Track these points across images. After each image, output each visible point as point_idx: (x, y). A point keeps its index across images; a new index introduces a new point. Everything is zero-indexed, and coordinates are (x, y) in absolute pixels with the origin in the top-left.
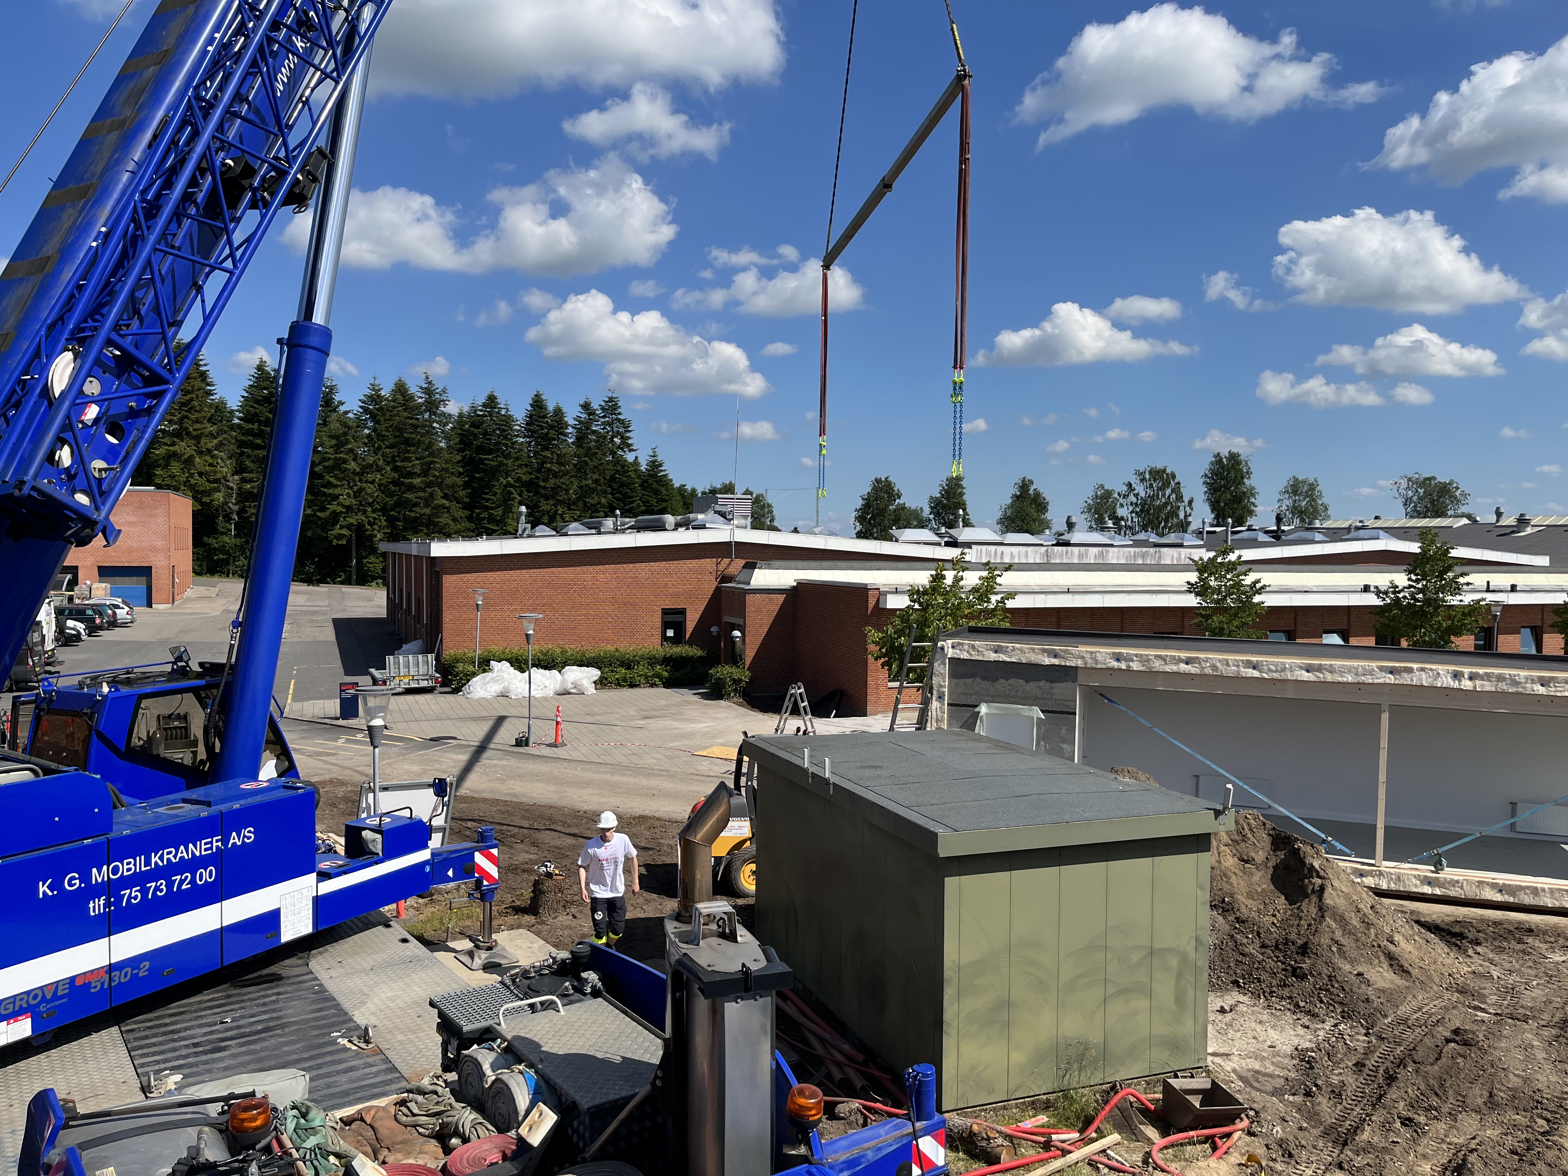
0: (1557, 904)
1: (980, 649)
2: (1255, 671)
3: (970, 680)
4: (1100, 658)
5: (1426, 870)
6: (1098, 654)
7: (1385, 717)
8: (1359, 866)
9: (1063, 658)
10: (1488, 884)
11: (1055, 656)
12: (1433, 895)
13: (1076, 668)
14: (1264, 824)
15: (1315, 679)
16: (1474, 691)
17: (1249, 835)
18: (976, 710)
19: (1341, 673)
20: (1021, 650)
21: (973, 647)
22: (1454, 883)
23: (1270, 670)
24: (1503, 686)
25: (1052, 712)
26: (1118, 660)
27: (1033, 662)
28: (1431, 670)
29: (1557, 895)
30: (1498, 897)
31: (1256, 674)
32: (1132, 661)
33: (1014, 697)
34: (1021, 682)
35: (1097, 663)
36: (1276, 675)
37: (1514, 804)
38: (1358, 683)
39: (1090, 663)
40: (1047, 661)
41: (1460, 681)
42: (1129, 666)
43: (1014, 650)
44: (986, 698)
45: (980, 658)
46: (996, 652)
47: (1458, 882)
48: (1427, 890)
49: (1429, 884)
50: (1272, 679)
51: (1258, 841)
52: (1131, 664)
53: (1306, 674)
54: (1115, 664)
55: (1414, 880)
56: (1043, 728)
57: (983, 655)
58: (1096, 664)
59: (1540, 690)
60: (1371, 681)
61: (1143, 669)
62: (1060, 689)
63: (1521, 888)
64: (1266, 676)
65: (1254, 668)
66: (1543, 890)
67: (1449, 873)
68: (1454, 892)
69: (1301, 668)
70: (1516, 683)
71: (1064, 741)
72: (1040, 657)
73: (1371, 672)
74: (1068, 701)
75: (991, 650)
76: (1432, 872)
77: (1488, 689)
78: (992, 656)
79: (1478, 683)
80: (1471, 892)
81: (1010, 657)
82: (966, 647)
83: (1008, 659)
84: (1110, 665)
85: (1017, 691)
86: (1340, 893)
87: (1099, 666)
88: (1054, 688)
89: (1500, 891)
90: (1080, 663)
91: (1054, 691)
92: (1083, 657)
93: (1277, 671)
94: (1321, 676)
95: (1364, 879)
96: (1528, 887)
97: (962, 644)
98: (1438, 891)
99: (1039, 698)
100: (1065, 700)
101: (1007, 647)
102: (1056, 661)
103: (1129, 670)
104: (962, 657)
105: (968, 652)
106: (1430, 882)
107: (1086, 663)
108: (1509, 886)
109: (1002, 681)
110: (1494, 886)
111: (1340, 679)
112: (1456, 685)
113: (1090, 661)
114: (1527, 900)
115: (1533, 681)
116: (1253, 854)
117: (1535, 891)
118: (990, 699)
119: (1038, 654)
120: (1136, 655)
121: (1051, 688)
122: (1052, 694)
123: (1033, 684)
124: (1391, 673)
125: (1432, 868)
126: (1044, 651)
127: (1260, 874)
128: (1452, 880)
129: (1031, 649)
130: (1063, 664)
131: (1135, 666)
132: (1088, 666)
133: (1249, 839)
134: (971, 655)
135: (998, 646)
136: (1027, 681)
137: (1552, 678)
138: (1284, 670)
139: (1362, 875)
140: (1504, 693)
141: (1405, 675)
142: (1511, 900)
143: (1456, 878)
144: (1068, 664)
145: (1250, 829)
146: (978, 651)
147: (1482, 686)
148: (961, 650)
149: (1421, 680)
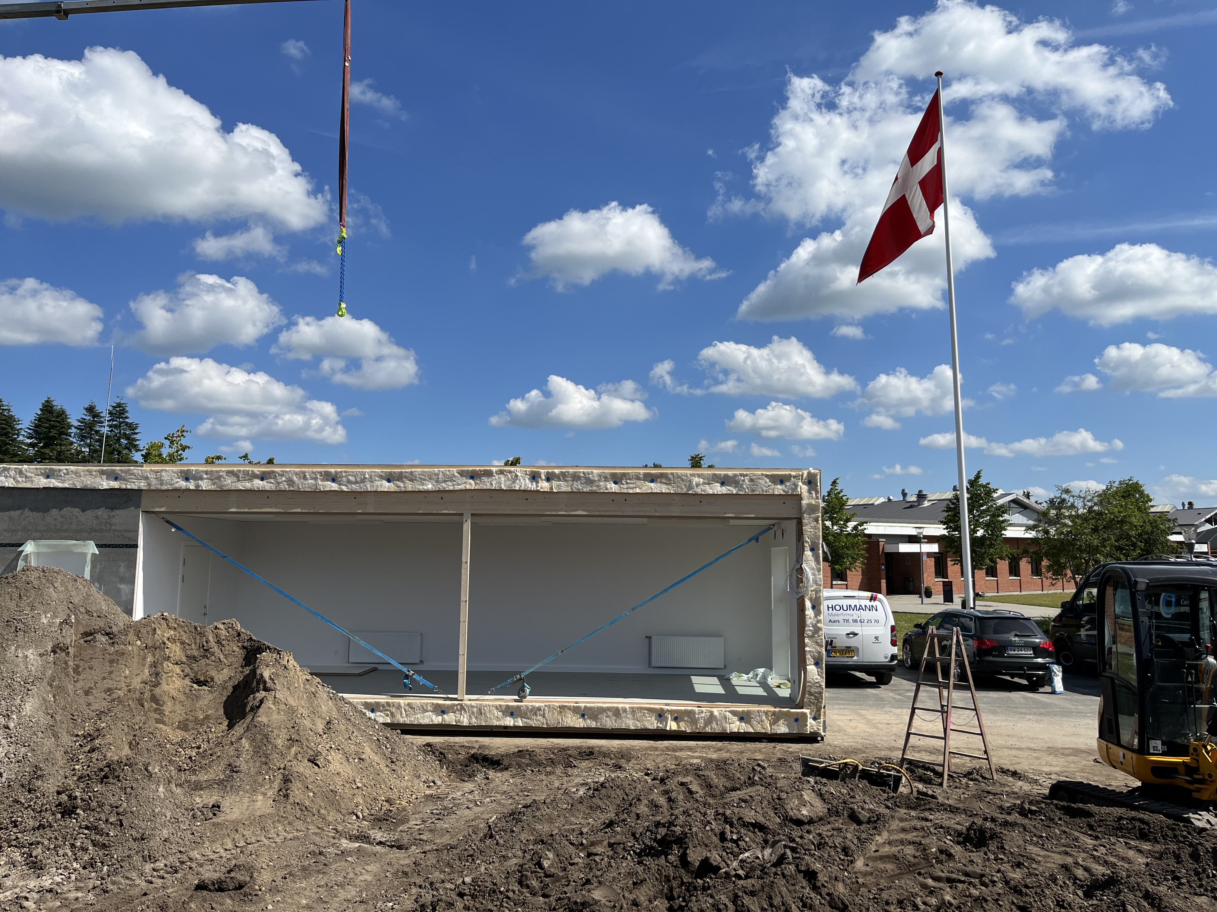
0: (639, 725)
1: (28, 474)
2: (333, 484)
3: (18, 513)
4: (165, 476)
5: (509, 700)
6: (164, 474)
7: (467, 527)
8: (441, 702)
9: (124, 480)
10: (569, 708)
11: (116, 479)
12: (515, 727)
13: (140, 491)
15: (397, 489)
16: (551, 492)
18: (20, 549)
19: (422, 481)
20: (76, 473)
21: (21, 472)
22: (536, 711)
23: (349, 482)
24: (578, 486)
25: (109, 546)
26: (187, 479)
27: (89, 487)
28: (510, 472)
29: (639, 715)
30: (580, 723)
32: (202, 479)
33: (66, 531)
34: (76, 511)
35: (162, 483)
36: (355, 487)
37: (649, 638)
38: (439, 491)
39: (155, 485)
40: (106, 484)
41: (537, 482)
42: (198, 486)
43: (68, 474)
44: (34, 534)
45: (28, 485)
46: (48, 477)
47: (539, 709)
48: (509, 722)
49: (512, 714)
50: (352, 492)
52: (200, 482)
53: (387, 484)
54: (183, 484)
55: (495, 712)
56: (99, 566)
57: (32, 481)
58: (162, 484)
59: (613, 487)
60: (451, 488)
61: (213, 487)
62: (120, 516)
63: (602, 710)
64: (344, 488)
65: (333, 480)
66: (625, 710)
67: (532, 701)
68: (536, 722)
69: (381, 477)
70: (590, 482)
71: (122, 580)
72: (98, 480)
73: (451, 478)
74: (129, 531)
75: (42, 474)
76: (516, 701)
77: (564, 489)
78: (43, 482)
79: (555, 483)
80: (552, 720)
81: (63, 482)
82: (12, 473)
83: (60, 485)
84: (177, 485)
85: (71, 523)
87: (165, 487)
88: (113, 516)
89: (583, 716)
90: (143, 485)
91: (114, 521)
92: (147, 478)
93: (356, 482)
94: (402, 485)
95: (445, 716)
96: (609, 709)
97: (8, 470)
98: (520, 723)
99: (96, 531)
100: (126, 531)
101: (60, 470)
102: (115, 484)
103: (198, 491)
104: (7, 485)
105: (14, 479)
106: (511, 712)
107: (149, 485)
108: (591, 708)
109: (54, 512)
110: (576, 710)
111: (421, 488)
112: (532, 486)
113: (154, 482)
114: (609, 723)
115: (606, 479)
116: (213, 673)
117: (617, 712)
118: (38, 534)
119: (96, 477)
120: (206, 473)
121: (110, 517)
122: (110, 524)
123: (89, 513)
124: (472, 478)
125: (517, 697)
126: (102, 473)
127: (211, 697)
128: (534, 707)
129: (88, 471)
130: (124, 487)
131: (205, 485)
132: (153, 488)
133: (213, 654)
134: (18, 482)
135: (50, 469)
136: (83, 510)
137: (624, 475)
138: (363, 480)
139: (443, 712)
140: (579, 493)
141: (485, 479)
142: (593, 724)
143: (537, 705)
144: (129, 487)
145: (219, 642)
146: (26, 477)
147: (559, 486)
148: (6, 477)
149: (500, 483)
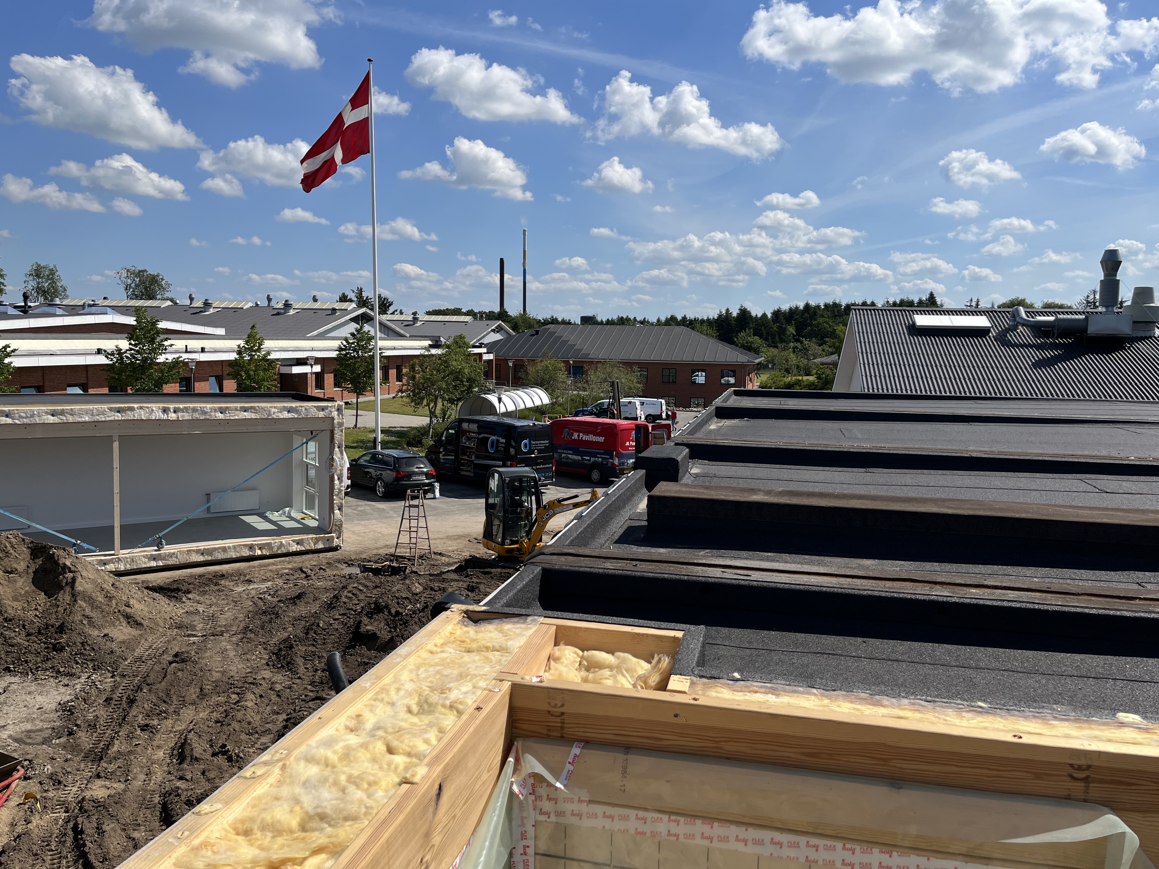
0: (238, 555)
2: (7, 419)
5: (151, 550)
7: (116, 445)
8: (103, 558)
10: (194, 551)
12: (157, 566)
14: (24, 540)
15: (60, 421)
16: (178, 420)
17: (12, 551)
19: (80, 415)
22: (171, 555)
23: (21, 417)
24: (196, 416)
28: (147, 408)
29: (238, 549)
30: (201, 559)
31: (9, 421)
36: (26, 421)
37: (208, 495)
38: (94, 422)
41: (168, 414)
47: (174, 554)
48: (153, 564)
49: (154, 559)
50: (24, 424)
51: (19, 555)
53: (52, 418)
55: (144, 560)
59: (220, 416)
60: (103, 419)
63: (215, 549)
64: (17, 422)
65: (7, 416)
66: (229, 547)
67: (168, 549)
68: (171, 562)
69: (47, 413)
70: (205, 413)
73: (103, 413)
76: (156, 551)
77: (187, 418)
79: (180, 414)
80: (183, 559)
86: (88, 580)
89: (202, 554)
93: (27, 417)
94: (64, 418)
95: (107, 566)
96: (219, 548)
98: (161, 563)
106: (154, 558)
108: (208, 549)
110: (198, 551)
111: (80, 420)
112: (165, 417)
114: (220, 556)
115: (215, 411)
116: (15, 566)
117: (224, 550)
124: (118, 412)
125: (156, 548)
127: (22, 580)
128: (170, 553)
133: (11, 554)
137: (227, 408)
138: (33, 416)
139: (105, 564)
140: (197, 420)
141: (129, 413)
142: (210, 558)
143: (172, 551)
145: (12, 547)
147: (183, 416)
149: (141, 415)
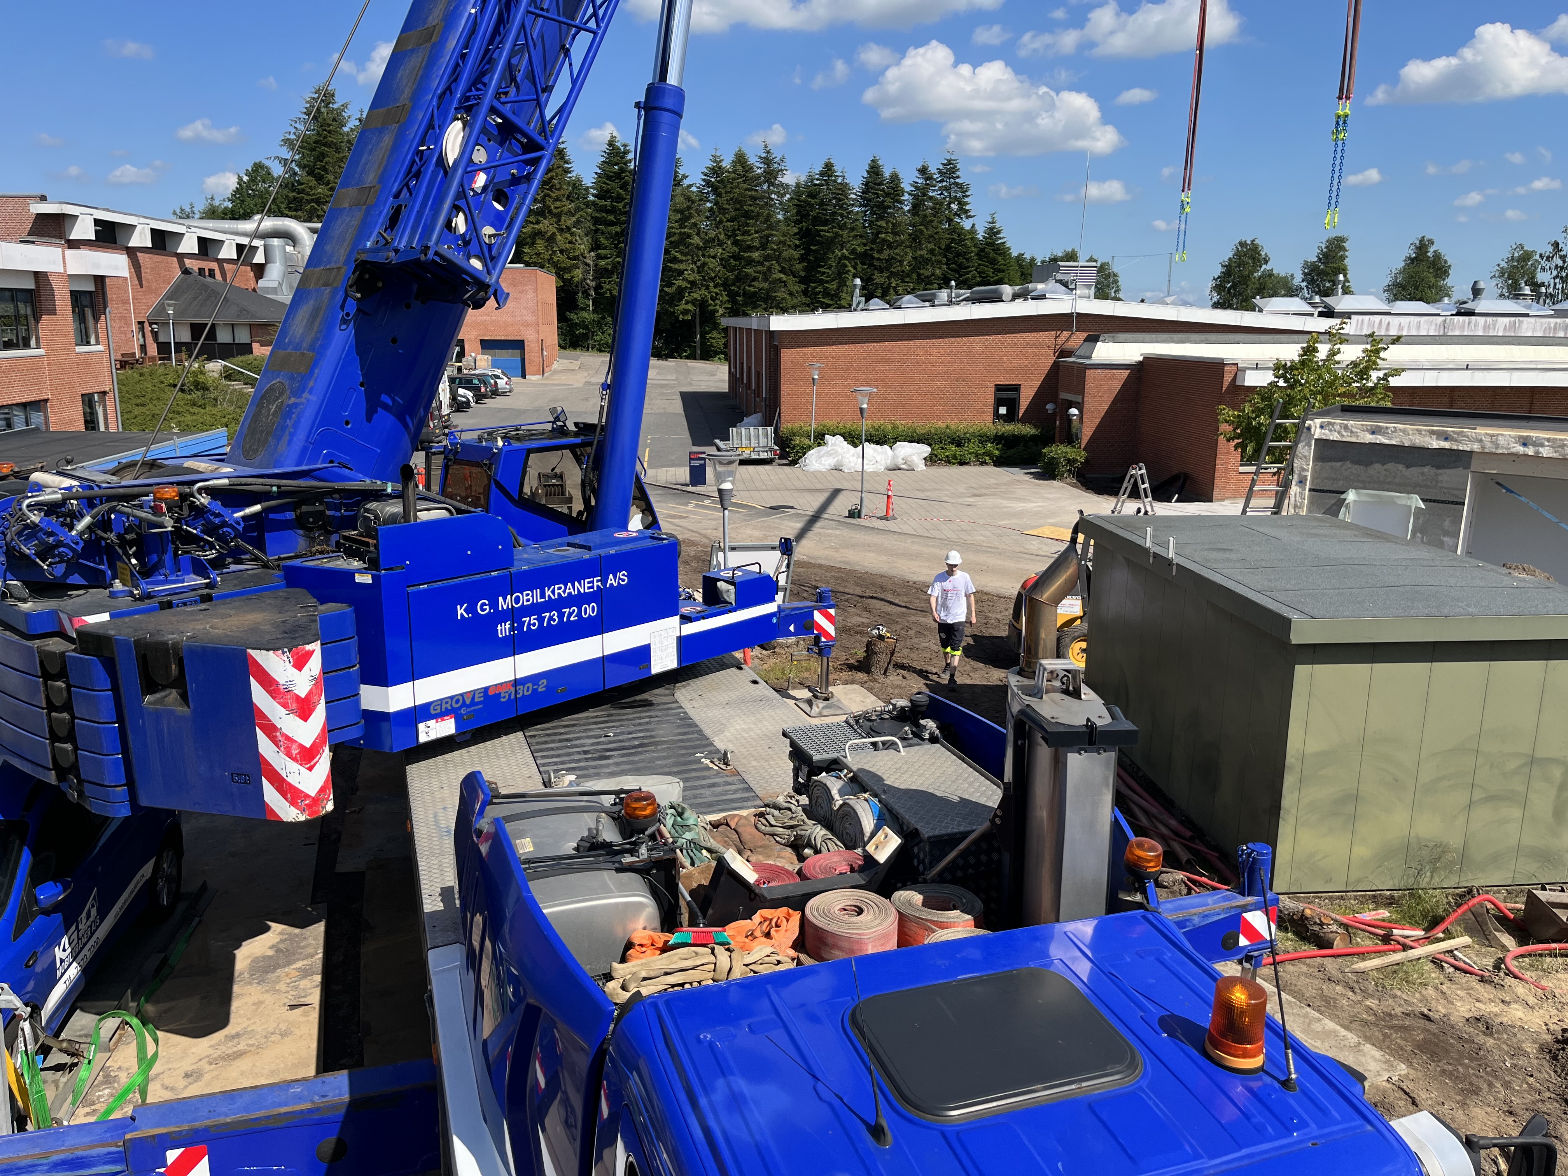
1: (1354, 430)
3: (1339, 464)
4: (1502, 441)
6: (1500, 438)
9: (1456, 441)
11: (1446, 439)
13: (1471, 452)
18: (1343, 496)
20: (1404, 431)
21: (1346, 428)
25: (1434, 501)
26: (1525, 445)
27: (1417, 445)
32: (1542, 445)
33: (1389, 483)
34: (1401, 467)
35: (1497, 446)
39: (1489, 447)
40: (1436, 444)
42: (1537, 452)
43: (1395, 431)
44: (1356, 484)
45: (1353, 440)
46: (1373, 433)
52: (1541, 449)
54: (1521, 449)
56: (1422, 519)
57: (1358, 436)
58: (1497, 448)
61: (1555, 455)
62: (1447, 476)
71: (1446, 533)
72: (1427, 439)
74: (1457, 489)
75: (1367, 430)
78: (1368, 438)
81: (1390, 439)
82: (1337, 427)
83: (1387, 442)
84: (1514, 450)
85: (1395, 477)
87: (1500, 451)
88: (1441, 474)
90: (1476, 447)
91: (1440, 478)
92: (1481, 441)
97: (1333, 424)
99: (1420, 486)
100: (1453, 489)
101: (1387, 428)
102: (1446, 445)
103: (1537, 457)
104: (1331, 438)
105: (1339, 433)
107: (1483, 448)
109: (1377, 466)
113: (1488, 445)
118: (1360, 485)
119: (1425, 436)
120: (1548, 440)
121: (1436, 475)
122: (1437, 482)
123: (1415, 470)
126: (1432, 433)
129: (1417, 430)
130: (1455, 448)
131: (1545, 452)
132: (1486, 450)
134: (1343, 436)
135: (1377, 426)
136: (1408, 467)
144: (1461, 448)
146: (1352, 432)
148: (1330, 430)
